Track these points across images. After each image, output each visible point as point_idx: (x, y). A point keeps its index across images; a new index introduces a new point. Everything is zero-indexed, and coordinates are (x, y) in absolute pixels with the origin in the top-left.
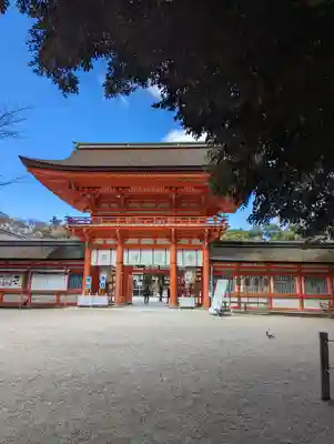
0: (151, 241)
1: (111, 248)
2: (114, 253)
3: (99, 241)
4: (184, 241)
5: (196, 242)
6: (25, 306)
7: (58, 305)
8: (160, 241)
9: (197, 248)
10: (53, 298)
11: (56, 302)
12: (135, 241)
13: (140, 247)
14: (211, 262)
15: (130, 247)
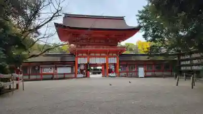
0: (99, 55)
1: (85, 57)
2: (86, 59)
3: (80, 55)
4: (111, 55)
5: (114, 55)
6: (52, 79)
7: (64, 78)
8: (102, 55)
9: (115, 57)
10: (63, 76)
11: (64, 77)
12: (93, 54)
13: (95, 57)
14: (120, 61)
15: (91, 57)
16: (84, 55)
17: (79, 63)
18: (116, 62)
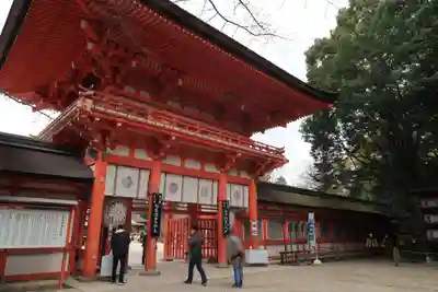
0: (197, 166)
1: (140, 166)
3: (123, 152)
4: (234, 174)
5: (244, 175)
9: (244, 183)
14: (260, 202)
15: (168, 171)
16: (141, 155)
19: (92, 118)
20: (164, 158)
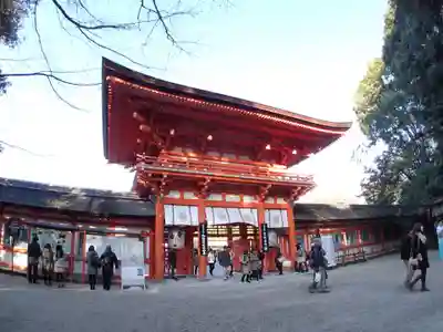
0: (237, 199)
1: (190, 204)
2: (195, 210)
3: (176, 195)
4: (271, 201)
5: (281, 201)
9: (281, 208)
16: (189, 196)
17: (168, 222)
18: (286, 225)
19: (147, 174)
20: (208, 195)
